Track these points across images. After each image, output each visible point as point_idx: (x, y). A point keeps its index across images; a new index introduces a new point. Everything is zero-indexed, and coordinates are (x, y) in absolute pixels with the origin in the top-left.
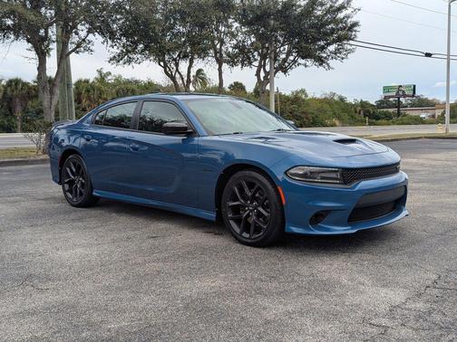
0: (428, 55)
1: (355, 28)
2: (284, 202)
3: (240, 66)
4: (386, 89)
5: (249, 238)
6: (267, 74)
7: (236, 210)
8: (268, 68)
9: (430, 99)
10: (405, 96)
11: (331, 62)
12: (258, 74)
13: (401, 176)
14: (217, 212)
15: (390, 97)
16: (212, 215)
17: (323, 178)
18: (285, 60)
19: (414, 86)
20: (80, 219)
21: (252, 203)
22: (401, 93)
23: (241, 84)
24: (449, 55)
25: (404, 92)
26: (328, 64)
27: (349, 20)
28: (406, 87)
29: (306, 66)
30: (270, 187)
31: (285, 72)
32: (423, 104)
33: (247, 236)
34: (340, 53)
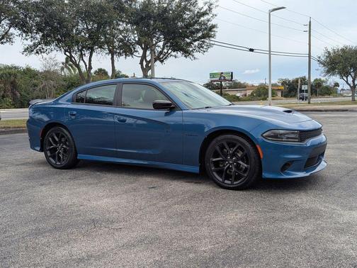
0: (251, 50)
1: (214, 29)
2: (262, 157)
3: (124, 56)
4: (212, 75)
5: (231, 184)
6: (148, 62)
7: (216, 164)
8: (148, 58)
9: (242, 82)
10: (225, 80)
11: (196, 54)
12: (141, 63)
13: (322, 138)
14: (200, 167)
15: (215, 81)
16: (196, 169)
17: (288, 138)
18: (161, 53)
19: (232, 73)
20: (75, 178)
21: (231, 158)
22: (222, 78)
23: (104, 70)
24: (270, 51)
25: (224, 77)
26: (193, 56)
27: (209, 23)
28: (227, 73)
29: (176, 57)
30: (249, 146)
31: (162, 62)
32: (238, 86)
33: (229, 182)
34: (203, 47)
